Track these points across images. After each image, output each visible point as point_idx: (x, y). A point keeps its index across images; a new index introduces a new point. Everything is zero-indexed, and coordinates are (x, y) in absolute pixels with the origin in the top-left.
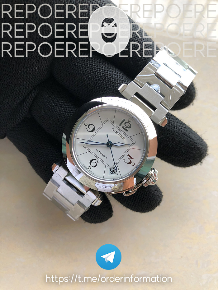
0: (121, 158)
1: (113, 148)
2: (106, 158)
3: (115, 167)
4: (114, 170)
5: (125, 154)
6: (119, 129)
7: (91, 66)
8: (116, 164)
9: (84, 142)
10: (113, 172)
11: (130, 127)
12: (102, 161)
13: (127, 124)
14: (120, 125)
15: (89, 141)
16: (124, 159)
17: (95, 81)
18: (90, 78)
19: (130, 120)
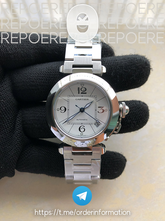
0: (96, 112)
1: (86, 111)
2: (87, 120)
3: (97, 121)
4: (98, 124)
5: (96, 108)
6: (80, 96)
7: (37, 72)
8: (96, 119)
9: (66, 122)
10: (97, 125)
11: (86, 90)
12: (86, 124)
13: (83, 89)
14: (79, 93)
15: (68, 118)
16: (98, 112)
17: (46, 78)
18: (41, 79)
19: (82, 86)
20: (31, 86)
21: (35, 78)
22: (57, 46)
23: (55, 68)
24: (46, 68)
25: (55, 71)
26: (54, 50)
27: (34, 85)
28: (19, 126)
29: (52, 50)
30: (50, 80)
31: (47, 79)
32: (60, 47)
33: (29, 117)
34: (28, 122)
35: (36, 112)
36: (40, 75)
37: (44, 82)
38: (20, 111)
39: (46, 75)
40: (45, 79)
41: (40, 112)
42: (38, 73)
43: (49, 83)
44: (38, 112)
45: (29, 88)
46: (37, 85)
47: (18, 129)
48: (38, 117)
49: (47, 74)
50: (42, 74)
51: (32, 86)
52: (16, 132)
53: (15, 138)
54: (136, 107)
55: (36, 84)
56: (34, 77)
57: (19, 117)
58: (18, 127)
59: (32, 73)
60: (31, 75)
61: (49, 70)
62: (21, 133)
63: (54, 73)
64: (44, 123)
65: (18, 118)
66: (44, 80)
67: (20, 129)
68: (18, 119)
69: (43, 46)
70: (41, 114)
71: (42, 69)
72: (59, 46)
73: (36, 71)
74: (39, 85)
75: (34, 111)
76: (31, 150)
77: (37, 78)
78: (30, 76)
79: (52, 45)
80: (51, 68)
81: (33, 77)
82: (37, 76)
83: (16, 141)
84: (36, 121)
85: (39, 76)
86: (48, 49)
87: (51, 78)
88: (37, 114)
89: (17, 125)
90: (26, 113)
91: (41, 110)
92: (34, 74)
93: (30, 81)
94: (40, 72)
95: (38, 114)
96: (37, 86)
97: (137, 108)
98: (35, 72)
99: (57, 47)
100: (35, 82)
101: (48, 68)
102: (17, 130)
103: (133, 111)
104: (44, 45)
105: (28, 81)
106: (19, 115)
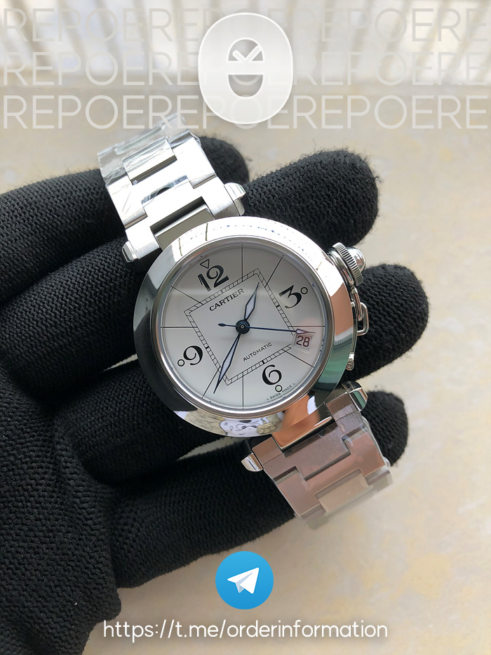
0: (281, 312)
1: (253, 323)
2: (269, 345)
3: (296, 331)
5: (274, 301)
6: (217, 295)
8: (291, 329)
12: (274, 355)
14: (209, 289)
15: (220, 370)
19: (206, 265)
20: (54, 341)
21: (55, 314)
22: (82, 202)
23: (101, 264)
24: (78, 274)
25: (105, 272)
26: (78, 216)
27: (62, 332)
28: (69, 465)
29: (75, 219)
30: (100, 302)
31: (90, 302)
32: (92, 200)
33: (89, 425)
34: (93, 441)
35: (103, 402)
36: (67, 298)
37: (85, 313)
38: (55, 422)
39: (85, 291)
40: (86, 304)
41: (114, 399)
42: (60, 296)
43: (99, 311)
44: (109, 400)
45: (50, 347)
46: (71, 328)
47: (71, 474)
48: (114, 415)
49: (84, 287)
50: (71, 295)
51: (59, 339)
52: (69, 484)
53: (75, 503)
54: (376, 284)
55: (66, 329)
56: (54, 310)
57: (62, 440)
58: (68, 467)
59: (44, 303)
60: (44, 310)
61: (88, 275)
62: (84, 481)
63: (103, 278)
64: (139, 424)
65: (58, 443)
66: (85, 307)
67: (76, 473)
68: (59, 447)
69: (45, 220)
70: (120, 403)
71: (67, 281)
72: (87, 201)
73: (51, 293)
74: (76, 327)
75: (96, 404)
76: (136, 513)
77: (62, 310)
78: (42, 314)
79: (69, 206)
80: (90, 268)
81: (49, 312)
82: (59, 305)
83: (81, 509)
84: (111, 427)
85: (66, 302)
86: (64, 222)
87: (101, 294)
88: (107, 408)
89: (64, 464)
90: (76, 419)
91: (116, 391)
92: (51, 304)
93: (46, 327)
94: (64, 292)
95: (111, 407)
96: (71, 332)
97: (381, 286)
98: (49, 297)
99: (84, 204)
100: (60, 325)
101: (83, 271)
102: (69, 479)
103: (372, 298)
104: (46, 216)
105: (42, 330)
106: (57, 434)
